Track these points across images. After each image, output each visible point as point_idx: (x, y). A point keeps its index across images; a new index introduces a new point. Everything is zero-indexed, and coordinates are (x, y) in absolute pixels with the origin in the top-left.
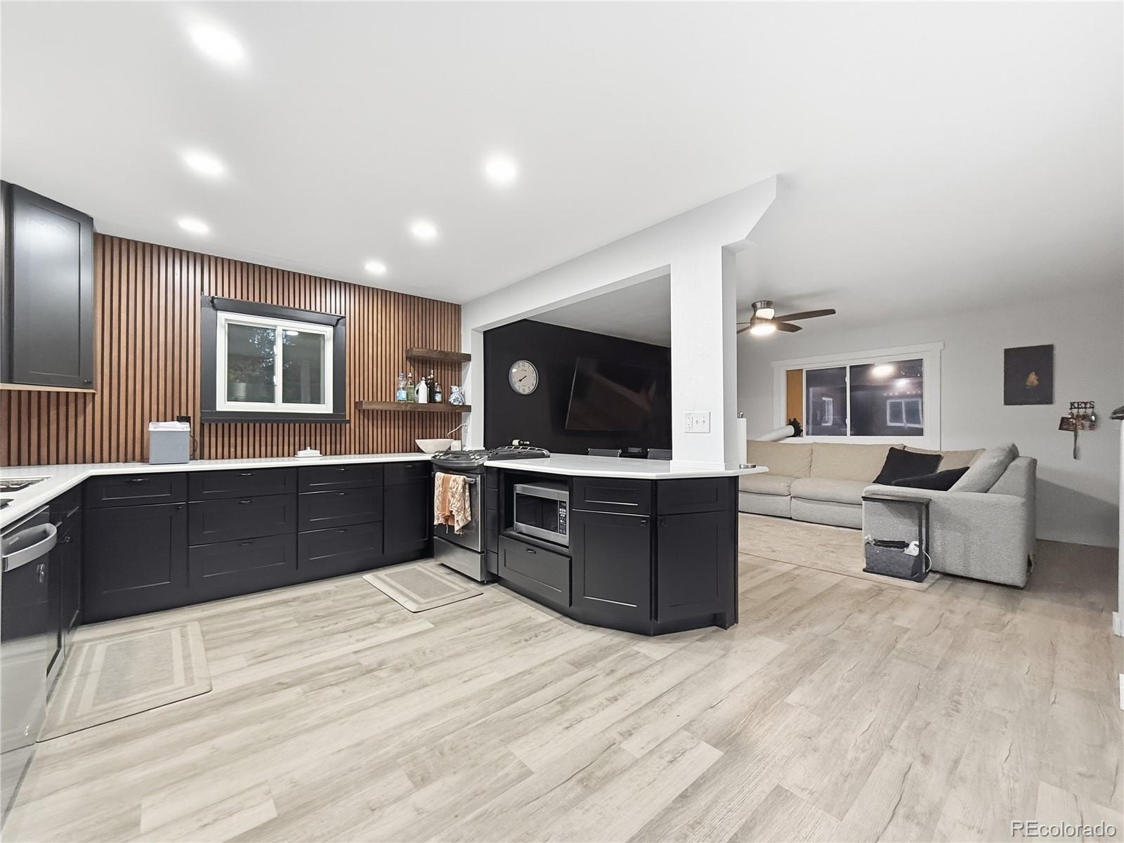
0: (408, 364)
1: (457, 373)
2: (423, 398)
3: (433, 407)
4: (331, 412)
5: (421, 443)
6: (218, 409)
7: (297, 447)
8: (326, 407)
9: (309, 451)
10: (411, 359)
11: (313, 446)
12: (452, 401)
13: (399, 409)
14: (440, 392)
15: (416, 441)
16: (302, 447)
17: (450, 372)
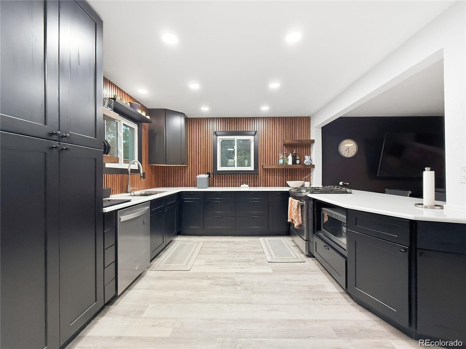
0: (285, 147)
1: (308, 149)
2: (290, 162)
3: (295, 166)
4: (253, 170)
5: (289, 183)
6: (218, 170)
7: (241, 183)
8: (252, 168)
9: (244, 185)
10: (285, 145)
11: (247, 183)
12: (305, 163)
13: (279, 168)
14: (298, 159)
15: (287, 182)
16: (243, 183)
17: (305, 149)
